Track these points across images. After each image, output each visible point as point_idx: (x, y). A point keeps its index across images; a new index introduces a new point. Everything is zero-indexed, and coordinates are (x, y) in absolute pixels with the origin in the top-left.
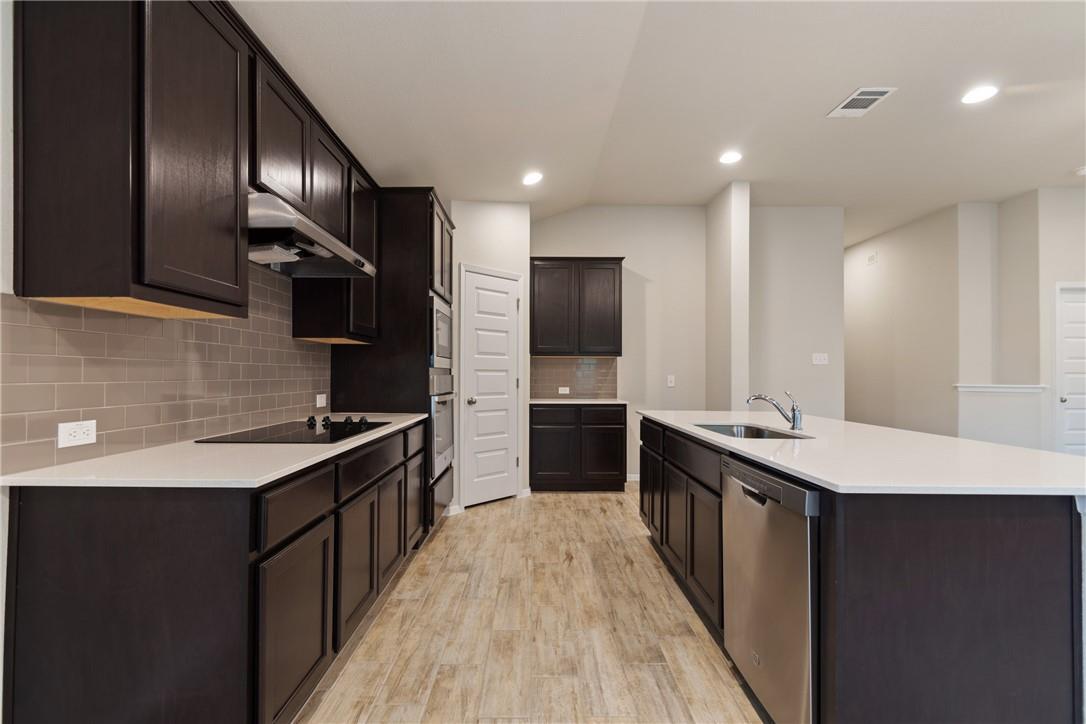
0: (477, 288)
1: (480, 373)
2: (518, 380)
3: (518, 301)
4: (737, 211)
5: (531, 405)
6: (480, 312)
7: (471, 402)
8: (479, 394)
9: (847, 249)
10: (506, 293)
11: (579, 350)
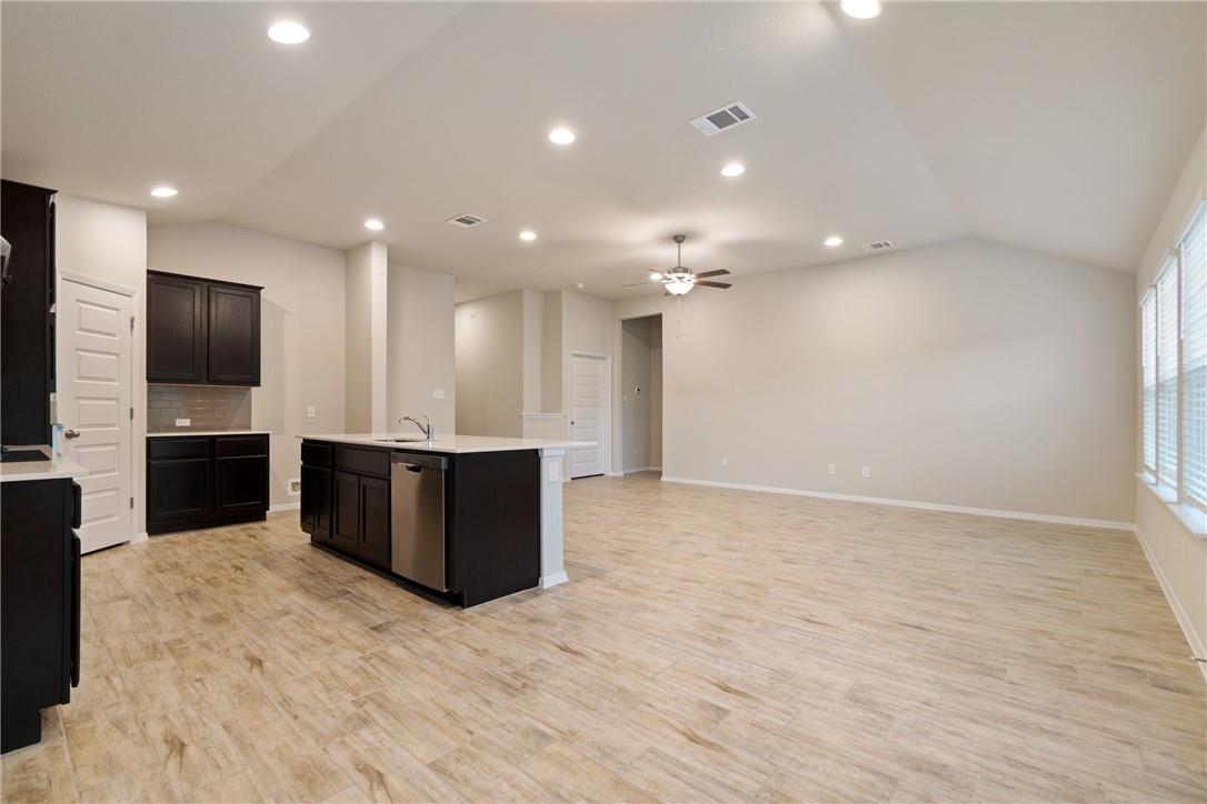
0: (78, 301)
1: (82, 402)
2: (132, 410)
3: (132, 320)
4: (376, 266)
5: (147, 438)
6: (81, 329)
7: (70, 436)
8: (81, 426)
9: (457, 305)
10: (117, 310)
11: (208, 377)
